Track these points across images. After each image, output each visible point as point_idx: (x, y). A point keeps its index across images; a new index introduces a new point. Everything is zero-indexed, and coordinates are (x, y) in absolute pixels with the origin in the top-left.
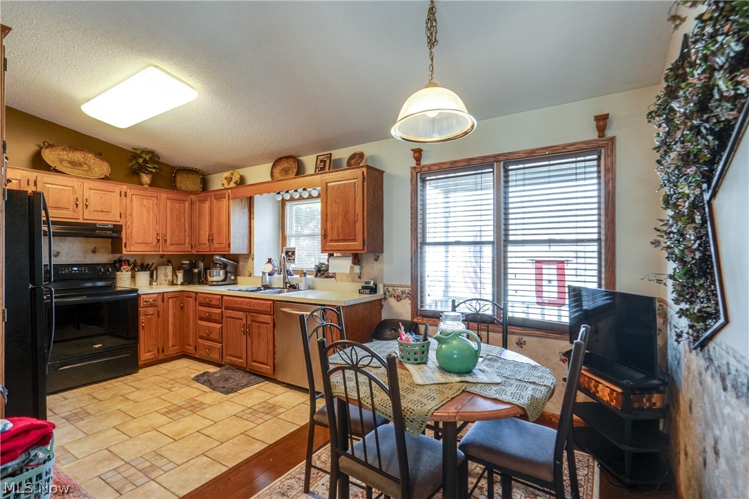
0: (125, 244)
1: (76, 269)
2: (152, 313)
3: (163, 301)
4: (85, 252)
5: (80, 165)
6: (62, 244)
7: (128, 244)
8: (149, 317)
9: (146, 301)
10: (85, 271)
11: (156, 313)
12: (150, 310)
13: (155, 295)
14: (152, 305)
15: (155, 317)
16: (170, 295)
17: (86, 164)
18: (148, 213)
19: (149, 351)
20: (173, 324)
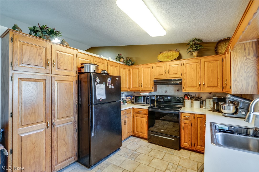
0: (183, 87)
1: (169, 97)
2: (188, 123)
3: (194, 118)
4: (175, 91)
5: (170, 56)
6: (168, 88)
7: (184, 87)
8: (186, 125)
9: (184, 116)
10: (172, 98)
11: (190, 124)
12: (187, 122)
13: (189, 114)
14: (187, 119)
15: (190, 126)
16: (198, 116)
17: (172, 55)
18: (194, 71)
19: (187, 143)
20: (200, 133)
